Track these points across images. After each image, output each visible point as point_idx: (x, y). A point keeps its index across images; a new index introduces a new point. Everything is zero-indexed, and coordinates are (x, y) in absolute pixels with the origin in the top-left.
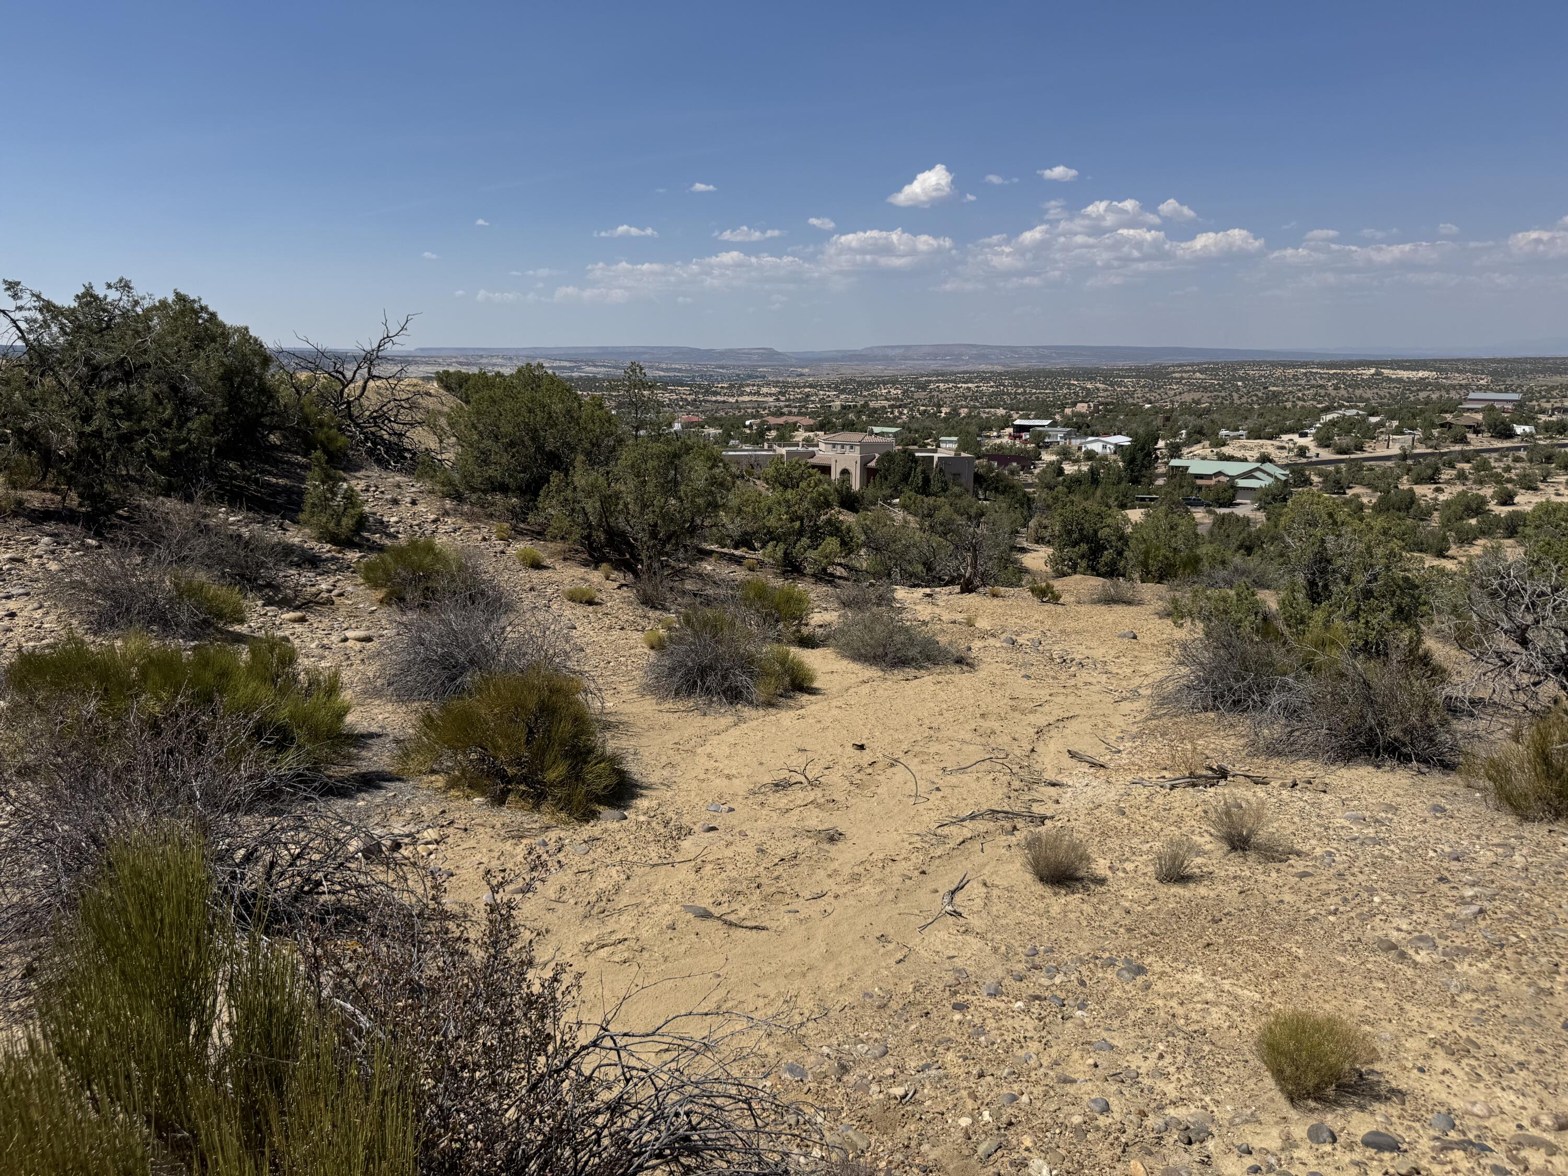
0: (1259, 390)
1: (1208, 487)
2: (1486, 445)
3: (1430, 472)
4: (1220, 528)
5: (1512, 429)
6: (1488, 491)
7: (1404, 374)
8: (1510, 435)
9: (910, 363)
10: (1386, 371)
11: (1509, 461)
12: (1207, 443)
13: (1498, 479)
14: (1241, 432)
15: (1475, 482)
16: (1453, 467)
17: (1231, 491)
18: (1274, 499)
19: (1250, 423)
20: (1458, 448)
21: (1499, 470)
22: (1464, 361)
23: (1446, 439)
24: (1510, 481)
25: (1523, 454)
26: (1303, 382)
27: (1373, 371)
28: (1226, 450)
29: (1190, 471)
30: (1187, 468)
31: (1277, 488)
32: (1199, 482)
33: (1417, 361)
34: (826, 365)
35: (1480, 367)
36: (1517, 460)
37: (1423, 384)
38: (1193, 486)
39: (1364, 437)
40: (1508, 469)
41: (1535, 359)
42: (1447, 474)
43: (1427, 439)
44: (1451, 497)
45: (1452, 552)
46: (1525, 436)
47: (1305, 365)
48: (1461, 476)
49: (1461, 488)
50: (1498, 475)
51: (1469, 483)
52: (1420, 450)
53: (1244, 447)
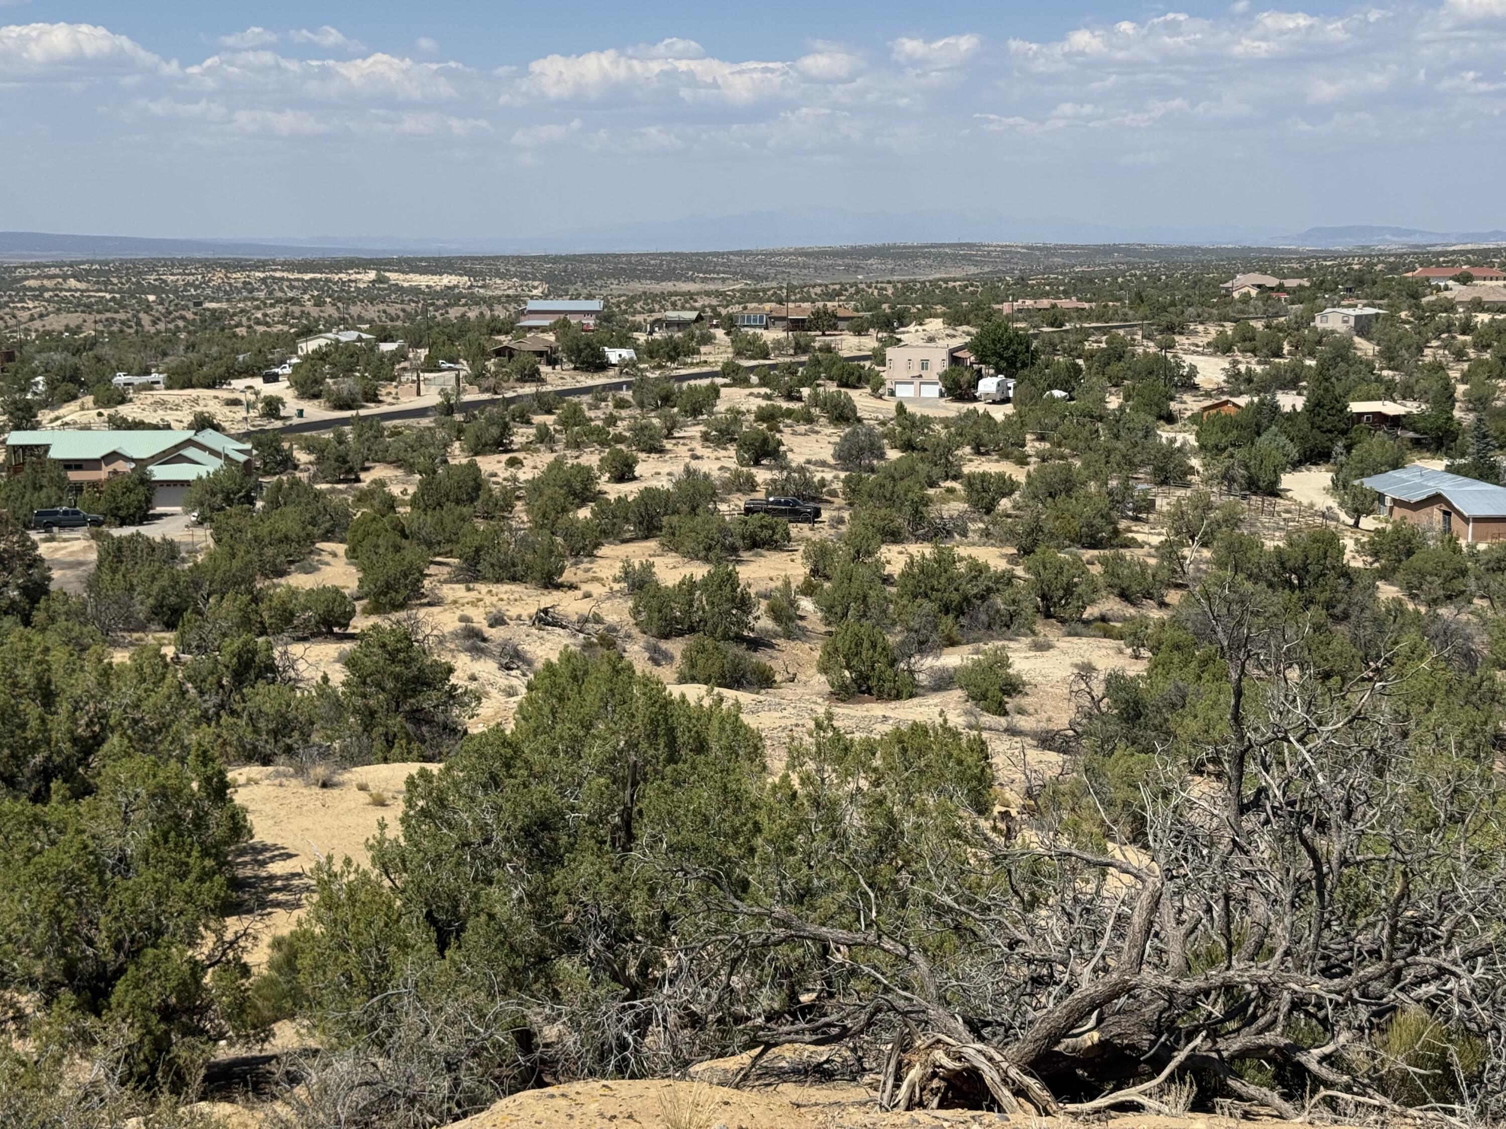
0: (185, 308)
1: (94, 485)
2: (570, 384)
3: (495, 431)
4: (114, 571)
5: (602, 356)
6: (591, 458)
7: (422, 281)
8: (603, 365)
10: (393, 276)
11: (608, 407)
12: (89, 400)
13: (601, 438)
14: (154, 376)
15: (568, 446)
16: (528, 422)
17: (141, 489)
18: (228, 500)
19: (172, 361)
20: (529, 389)
21: (600, 423)
22: (506, 259)
23: (509, 375)
24: (619, 439)
25: (626, 394)
26: (262, 295)
27: (372, 275)
28: (127, 411)
29: (54, 454)
30: (47, 448)
31: (232, 478)
32: (74, 476)
33: (437, 260)
35: (529, 269)
36: (621, 404)
37: (451, 296)
38: (61, 484)
39: (376, 377)
40: (612, 420)
41: (601, 255)
42: (521, 435)
43: (477, 377)
44: (537, 473)
45: (568, 576)
46: (625, 366)
47: (261, 265)
48: (544, 437)
49: (549, 458)
50: (599, 431)
51: (559, 447)
52: (472, 395)
53: (162, 404)
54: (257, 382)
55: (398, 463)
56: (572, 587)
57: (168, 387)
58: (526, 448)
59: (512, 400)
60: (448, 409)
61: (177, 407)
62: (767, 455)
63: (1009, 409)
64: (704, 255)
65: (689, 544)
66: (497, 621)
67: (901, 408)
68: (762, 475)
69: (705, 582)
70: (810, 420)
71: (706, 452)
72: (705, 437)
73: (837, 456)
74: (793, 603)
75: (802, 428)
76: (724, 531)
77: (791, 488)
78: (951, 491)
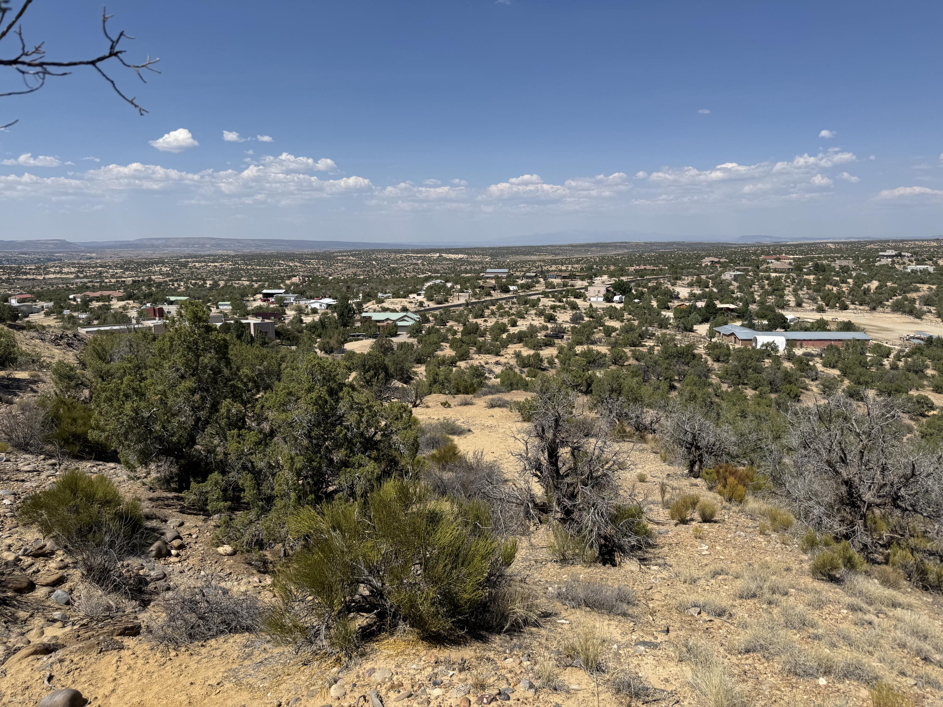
0: (385, 266)
1: (383, 326)
2: (499, 297)
3: (479, 312)
5: (508, 288)
6: (505, 320)
7: (453, 256)
8: (508, 291)
9: (170, 249)
10: (444, 255)
11: (510, 304)
12: (374, 301)
13: (508, 314)
14: (389, 295)
15: (499, 316)
16: (488, 309)
17: (395, 328)
18: (416, 331)
19: (390, 288)
20: (488, 298)
21: (508, 309)
23: (482, 294)
24: (513, 314)
25: (515, 300)
27: (438, 255)
28: (385, 305)
29: (372, 319)
30: (370, 317)
31: (416, 325)
33: (457, 249)
34: (108, 251)
35: (485, 252)
36: (513, 303)
37: (462, 262)
38: (376, 327)
39: (447, 294)
40: (511, 308)
42: (487, 312)
43: (475, 295)
44: (492, 324)
45: (501, 353)
46: (515, 291)
47: (405, 251)
48: (493, 313)
49: (495, 320)
50: (508, 312)
51: (497, 316)
52: (474, 300)
53: (393, 303)
54: (415, 295)
55: (456, 321)
56: (503, 356)
57: (393, 298)
58: (488, 316)
59: (484, 302)
60: (467, 304)
61: (397, 304)
62: (552, 319)
63: (622, 305)
64: (540, 247)
65: (530, 345)
66: (487, 363)
67: (591, 305)
68: (550, 325)
69: (533, 355)
70: (565, 308)
71: (536, 318)
72: (536, 314)
73: (571, 319)
74: (553, 360)
75: (562, 311)
76: (538, 343)
77: (557, 330)
78: (600, 330)
